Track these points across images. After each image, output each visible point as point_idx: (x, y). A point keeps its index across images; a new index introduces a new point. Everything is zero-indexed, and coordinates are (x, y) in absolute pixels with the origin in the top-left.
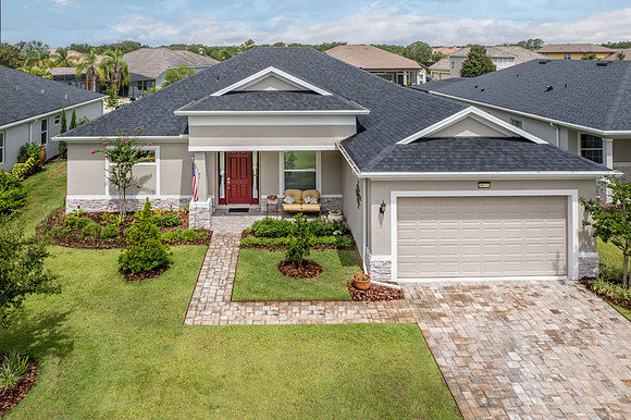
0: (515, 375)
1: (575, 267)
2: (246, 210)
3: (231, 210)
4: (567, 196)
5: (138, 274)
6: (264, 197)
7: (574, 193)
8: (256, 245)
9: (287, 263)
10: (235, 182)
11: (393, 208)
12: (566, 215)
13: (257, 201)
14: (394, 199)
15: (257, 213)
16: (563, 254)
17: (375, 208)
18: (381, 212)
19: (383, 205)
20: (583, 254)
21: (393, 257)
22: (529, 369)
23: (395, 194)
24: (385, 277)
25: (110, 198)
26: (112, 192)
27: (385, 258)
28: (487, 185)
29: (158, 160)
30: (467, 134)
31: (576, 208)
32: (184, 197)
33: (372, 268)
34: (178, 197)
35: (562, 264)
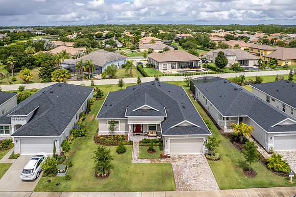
2: (140, 134)
3: (136, 134)
5: (121, 153)
6: (144, 131)
7: (204, 138)
8: (143, 145)
9: (149, 150)
10: (137, 128)
15: (142, 135)
18: (167, 142)
20: (205, 149)
21: (169, 150)
23: (169, 138)
24: (167, 153)
25: (109, 132)
28: (187, 137)
29: (119, 123)
30: (185, 125)
33: (165, 151)
34: (125, 132)
35: (202, 151)
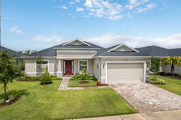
0: (134, 93)
1: (145, 79)
3: (67, 76)
4: (143, 63)
5: (45, 84)
6: (75, 72)
7: (145, 62)
8: (73, 80)
9: (81, 82)
10: (68, 69)
11: (106, 66)
12: (143, 68)
13: (73, 74)
14: (106, 63)
16: (142, 77)
17: (102, 66)
18: (104, 66)
19: (104, 64)
20: (146, 76)
21: (106, 77)
22: (137, 92)
23: (107, 62)
24: (104, 82)
25: (36, 73)
26: (37, 71)
27: (104, 78)
28: (127, 60)
29: (48, 63)
30: (122, 50)
31: (145, 65)
32: (55, 73)
33: (101, 80)
34: (54, 73)
35: (142, 79)
